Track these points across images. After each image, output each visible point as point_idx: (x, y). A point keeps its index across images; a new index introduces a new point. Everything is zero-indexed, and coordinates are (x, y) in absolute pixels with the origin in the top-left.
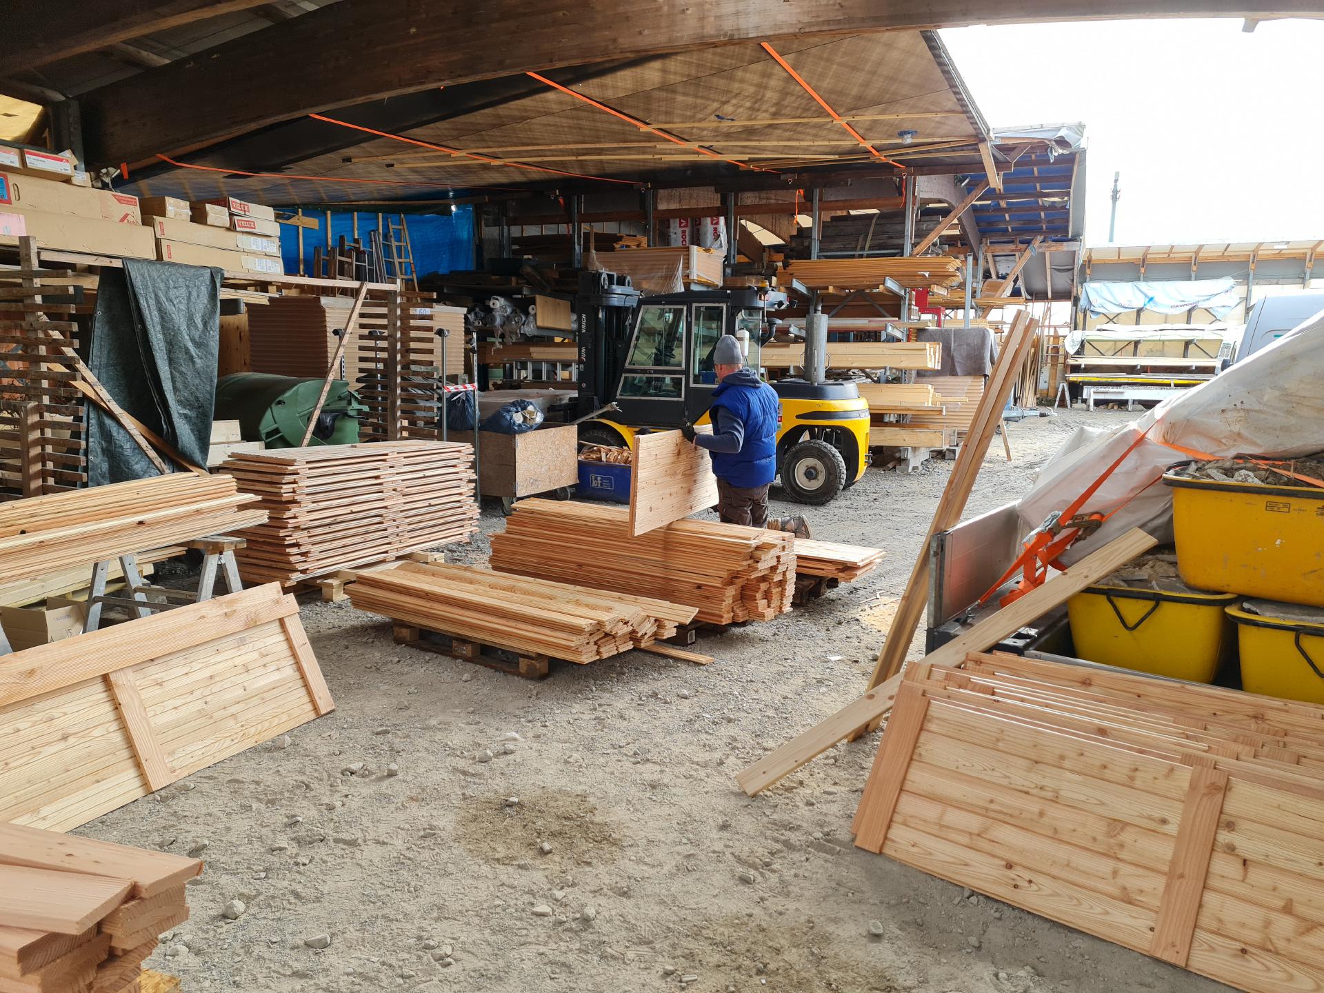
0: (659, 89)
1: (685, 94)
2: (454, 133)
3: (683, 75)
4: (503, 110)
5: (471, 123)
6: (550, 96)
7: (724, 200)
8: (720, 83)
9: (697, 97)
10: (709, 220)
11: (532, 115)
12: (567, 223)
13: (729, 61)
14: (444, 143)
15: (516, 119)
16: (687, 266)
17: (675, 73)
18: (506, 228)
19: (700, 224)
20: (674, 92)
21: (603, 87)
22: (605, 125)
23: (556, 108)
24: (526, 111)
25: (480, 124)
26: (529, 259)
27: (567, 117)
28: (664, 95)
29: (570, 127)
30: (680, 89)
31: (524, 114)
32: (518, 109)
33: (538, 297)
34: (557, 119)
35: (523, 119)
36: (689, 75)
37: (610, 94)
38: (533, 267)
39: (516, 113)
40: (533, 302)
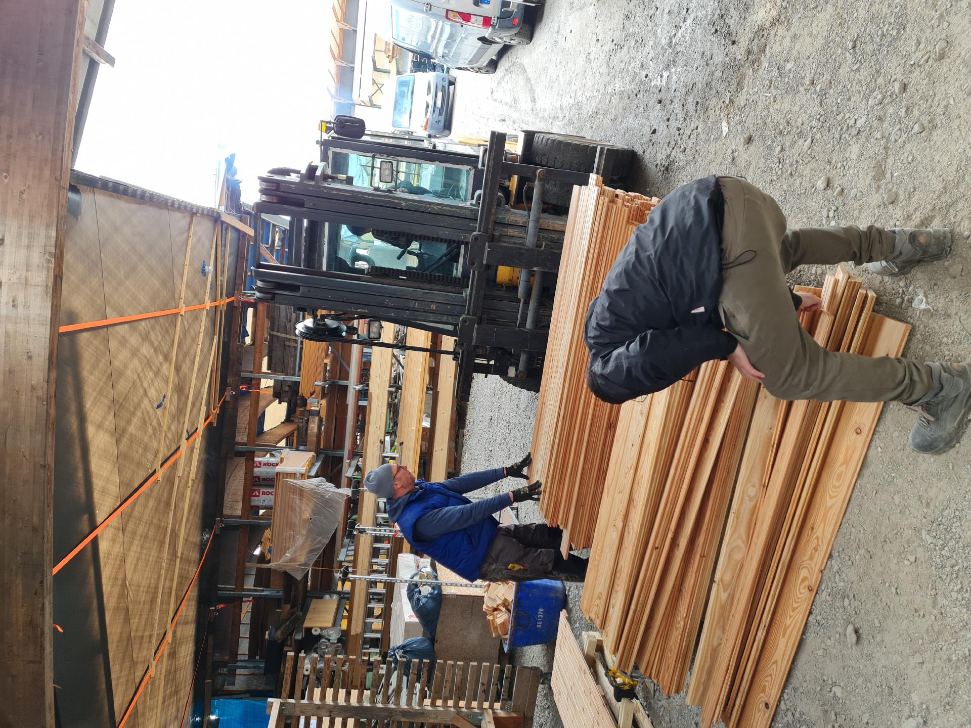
0: (118, 441)
1: (129, 422)
2: (127, 664)
3: (108, 412)
4: (110, 602)
5: (119, 641)
6: (103, 546)
7: (240, 454)
8: (122, 386)
9: (134, 414)
10: (256, 470)
11: (121, 576)
12: (242, 602)
13: (101, 365)
14: (138, 681)
15: (122, 595)
16: (293, 475)
17: (104, 418)
18: (238, 664)
19: (258, 478)
20: (124, 430)
21: (104, 492)
22: (147, 512)
23: (117, 549)
24: (116, 579)
25: (121, 633)
26: (270, 634)
27: (131, 543)
28: (125, 441)
29: (142, 547)
30: (122, 424)
31: (120, 583)
32: (113, 586)
33: (305, 625)
34: (132, 554)
35: (124, 585)
36: (109, 407)
37: (114, 489)
38: (277, 630)
39: (116, 590)
40: (309, 630)
